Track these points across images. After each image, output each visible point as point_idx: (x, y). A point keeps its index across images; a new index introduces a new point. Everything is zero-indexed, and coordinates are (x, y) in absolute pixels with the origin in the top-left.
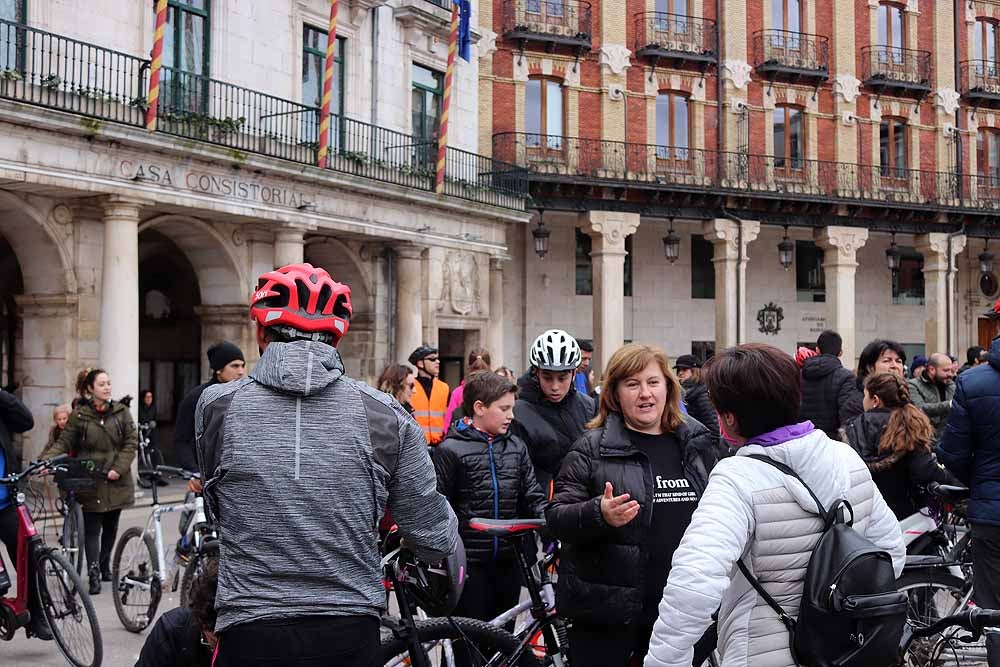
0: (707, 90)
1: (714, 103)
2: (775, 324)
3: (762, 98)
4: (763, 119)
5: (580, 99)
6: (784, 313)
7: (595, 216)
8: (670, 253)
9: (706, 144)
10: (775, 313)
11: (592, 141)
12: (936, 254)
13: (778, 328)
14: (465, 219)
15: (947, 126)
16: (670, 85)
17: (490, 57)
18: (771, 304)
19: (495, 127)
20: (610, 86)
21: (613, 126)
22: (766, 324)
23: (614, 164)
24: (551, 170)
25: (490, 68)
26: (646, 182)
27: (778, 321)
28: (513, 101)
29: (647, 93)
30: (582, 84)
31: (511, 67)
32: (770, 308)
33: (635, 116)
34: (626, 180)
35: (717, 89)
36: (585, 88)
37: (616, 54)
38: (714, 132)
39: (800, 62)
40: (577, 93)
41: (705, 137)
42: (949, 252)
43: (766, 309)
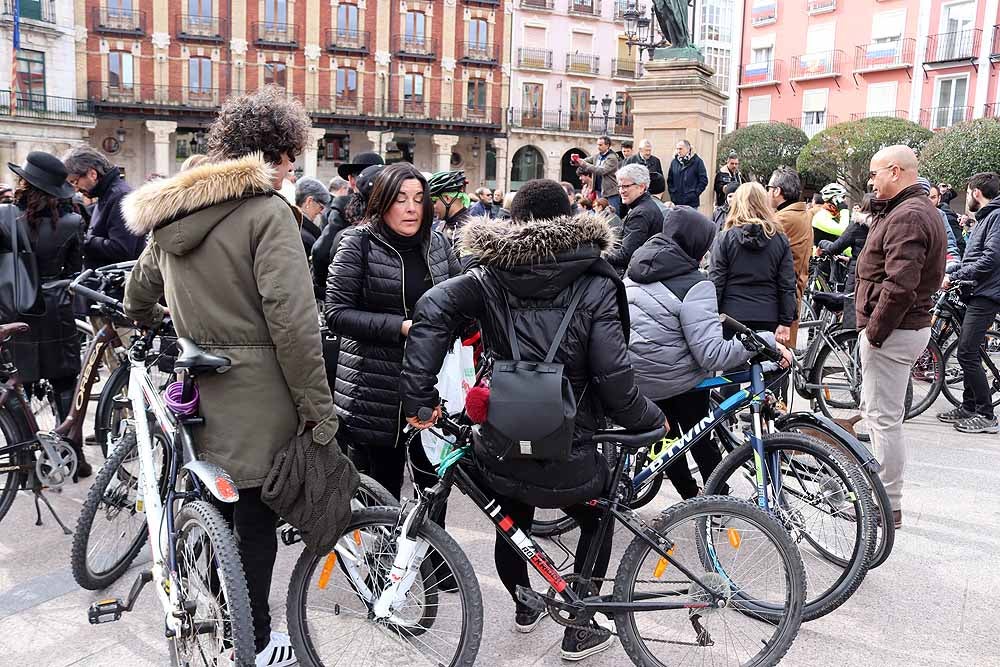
0: (220, 55)
1: (225, 62)
3: (256, 59)
4: (256, 70)
5: (140, 62)
7: (149, 123)
9: (220, 85)
11: (147, 85)
12: (373, 143)
14: (46, 127)
15: (382, 71)
16: (197, 53)
17: (85, 41)
19: (89, 77)
20: (157, 55)
23: (162, 96)
24: (116, 100)
25: (85, 47)
26: (174, 106)
28: (100, 64)
29: (182, 58)
30: (142, 54)
31: (98, 46)
33: (175, 70)
34: (161, 105)
35: (227, 54)
36: (144, 57)
37: (161, 38)
38: (225, 78)
39: (277, 39)
40: (138, 59)
41: (220, 81)
42: (381, 142)
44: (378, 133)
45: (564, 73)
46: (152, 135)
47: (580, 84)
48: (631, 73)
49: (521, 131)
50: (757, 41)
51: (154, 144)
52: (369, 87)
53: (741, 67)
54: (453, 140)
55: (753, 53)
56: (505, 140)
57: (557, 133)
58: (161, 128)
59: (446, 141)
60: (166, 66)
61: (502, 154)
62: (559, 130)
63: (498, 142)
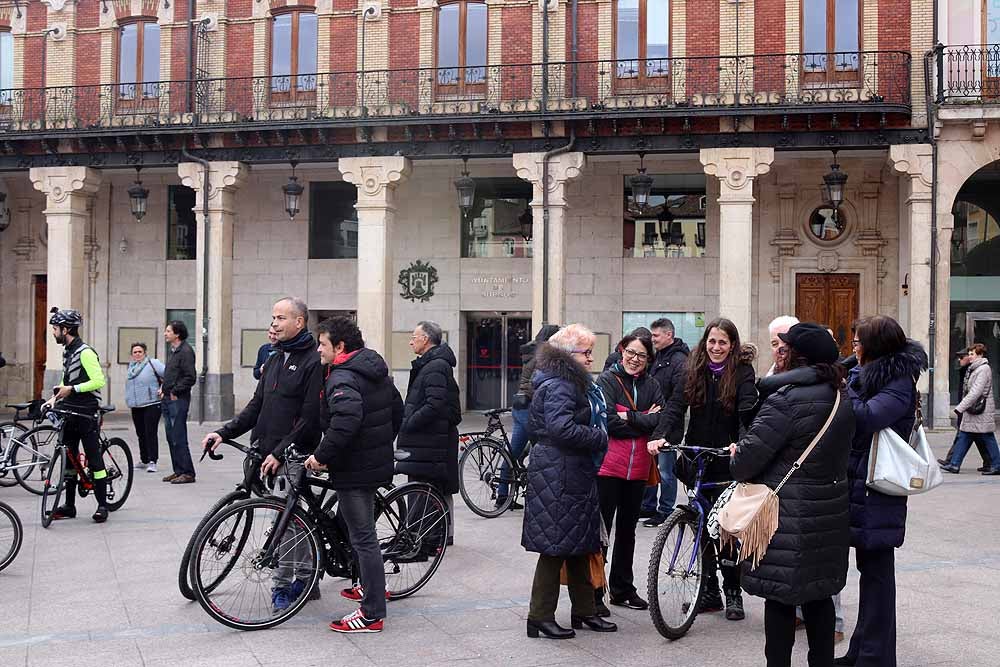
0: (176, 9)
1: (184, 24)
2: (425, 288)
3: (250, 6)
4: (252, 33)
5: (26, 46)
6: (438, 274)
7: (34, 174)
8: (140, 208)
9: (173, 74)
10: (427, 274)
11: (35, 90)
13: (431, 293)
16: (129, 11)
18: (418, 262)
20: (52, 27)
21: (60, 70)
22: (412, 288)
27: (430, 284)
29: (101, 26)
30: (28, 30)
32: (419, 268)
33: (88, 55)
36: (31, 34)
38: (184, 60)
40: (22, 40)
41: (172, 66)
43: (414, 269)
44: (539, 156)
46: (41, 199)
49: (977, 113)
51: (44, 217)
52: (518, 41)
54: (757, 160)
56: (927, 148)
58: (56, 182)
59: (734, 165)
60: (69, 48)
61: (919, 189)
63: (904, 156)
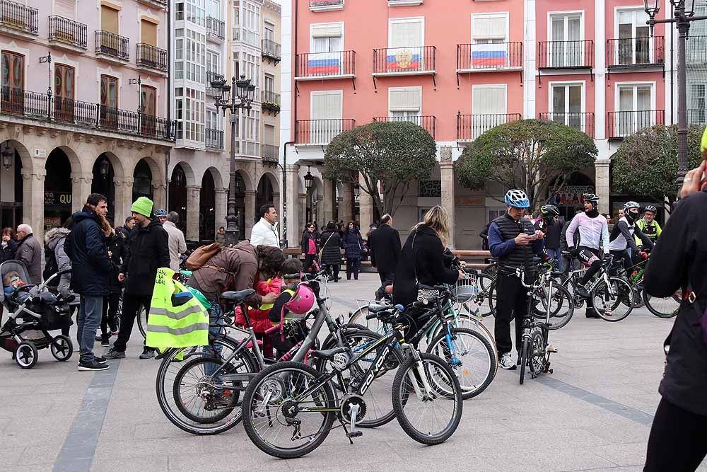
45: (47, 43)
47: (64, 60)
48: (114, 52)
50: (316, 28)
53: (297, 56)
55: (312, 40)
57: (47, 125)
62: (49, 121)
